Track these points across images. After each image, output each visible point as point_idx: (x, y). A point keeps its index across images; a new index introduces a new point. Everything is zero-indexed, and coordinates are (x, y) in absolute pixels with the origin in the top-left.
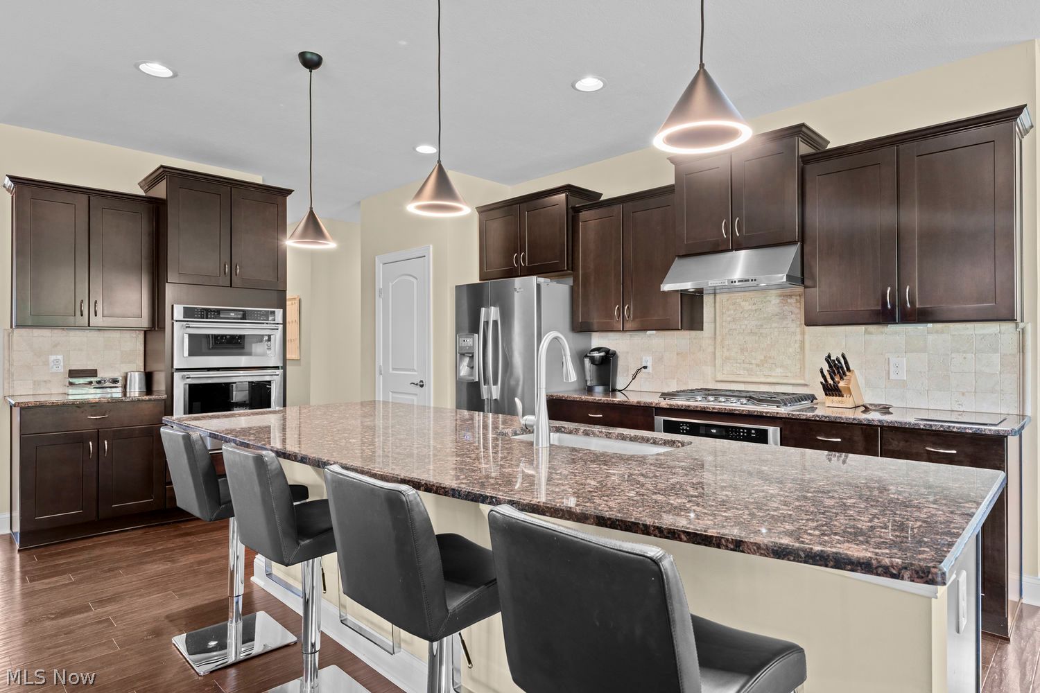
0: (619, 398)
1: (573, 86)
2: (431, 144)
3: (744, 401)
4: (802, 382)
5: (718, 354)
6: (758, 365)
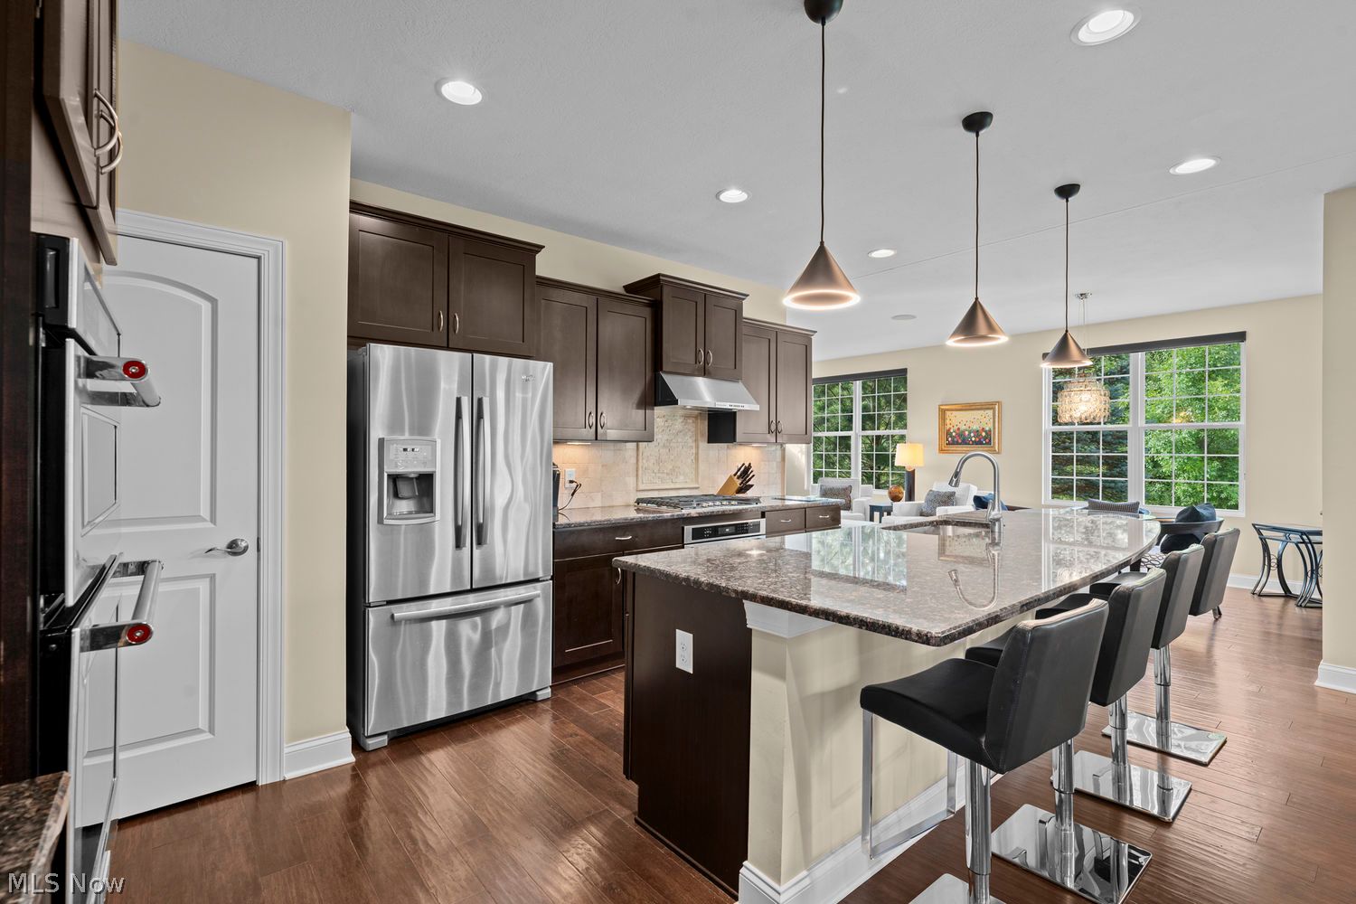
4: (696, 486)
6: (667, 475)
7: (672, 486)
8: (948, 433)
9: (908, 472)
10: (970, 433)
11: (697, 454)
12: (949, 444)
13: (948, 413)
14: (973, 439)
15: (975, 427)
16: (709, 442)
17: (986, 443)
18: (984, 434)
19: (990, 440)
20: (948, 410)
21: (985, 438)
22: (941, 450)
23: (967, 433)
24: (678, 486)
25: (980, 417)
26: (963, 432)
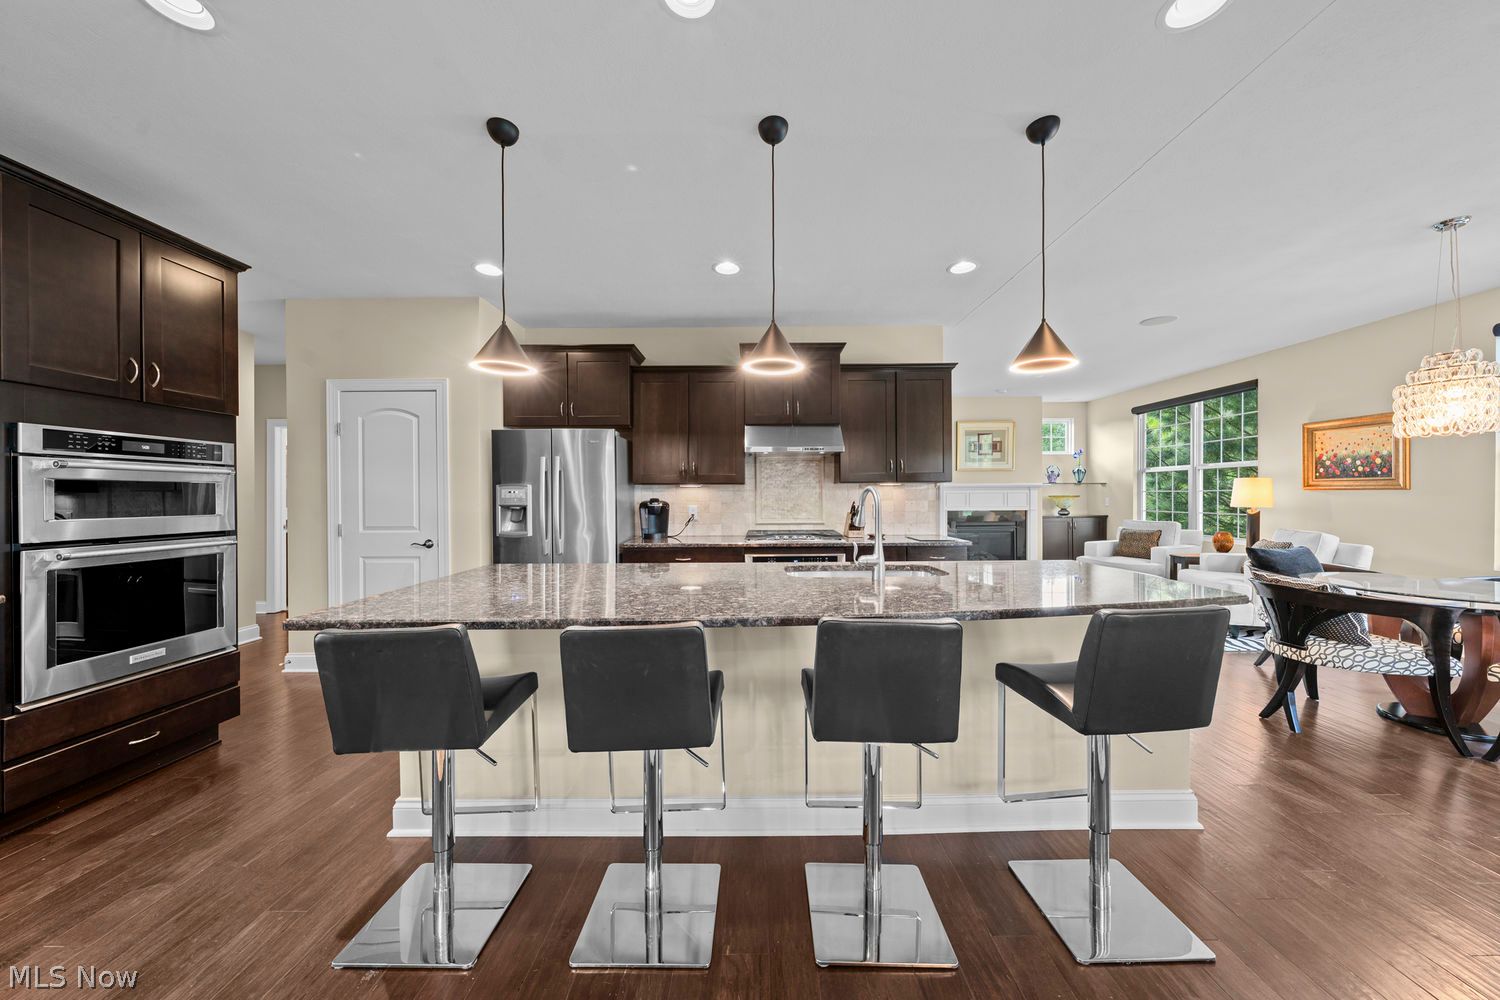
0: (671, 542)
1: (714, 269)
2: (494, 263)
3: (777, 537)
4: (820, 522)
5: (758, 502)
6: (788, 511)
7: (793, 522)
8: (1319, 462)
9: (1251, 516)
10: (1354, 460)
11: (821, 493)
12: (1321, 476)
13: (1318, 433)
14: (1360, 469)
15: (1364, 451)
16: (835, 483)
17: (1383, 474)
18: (1378, 461)
19: (1390, 470)
20: (1316, 430)
21: (1381, 467)
22: (1307, 485)
23: (1349, 461)
24: (798, 521)
25: (1371, 436)
26: (1343, 459)
